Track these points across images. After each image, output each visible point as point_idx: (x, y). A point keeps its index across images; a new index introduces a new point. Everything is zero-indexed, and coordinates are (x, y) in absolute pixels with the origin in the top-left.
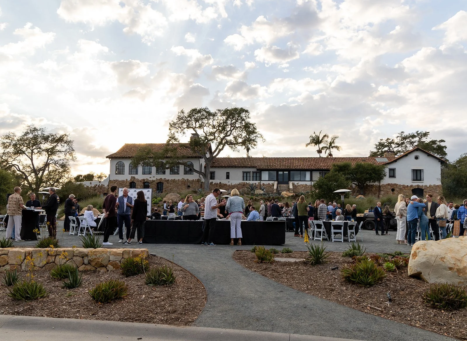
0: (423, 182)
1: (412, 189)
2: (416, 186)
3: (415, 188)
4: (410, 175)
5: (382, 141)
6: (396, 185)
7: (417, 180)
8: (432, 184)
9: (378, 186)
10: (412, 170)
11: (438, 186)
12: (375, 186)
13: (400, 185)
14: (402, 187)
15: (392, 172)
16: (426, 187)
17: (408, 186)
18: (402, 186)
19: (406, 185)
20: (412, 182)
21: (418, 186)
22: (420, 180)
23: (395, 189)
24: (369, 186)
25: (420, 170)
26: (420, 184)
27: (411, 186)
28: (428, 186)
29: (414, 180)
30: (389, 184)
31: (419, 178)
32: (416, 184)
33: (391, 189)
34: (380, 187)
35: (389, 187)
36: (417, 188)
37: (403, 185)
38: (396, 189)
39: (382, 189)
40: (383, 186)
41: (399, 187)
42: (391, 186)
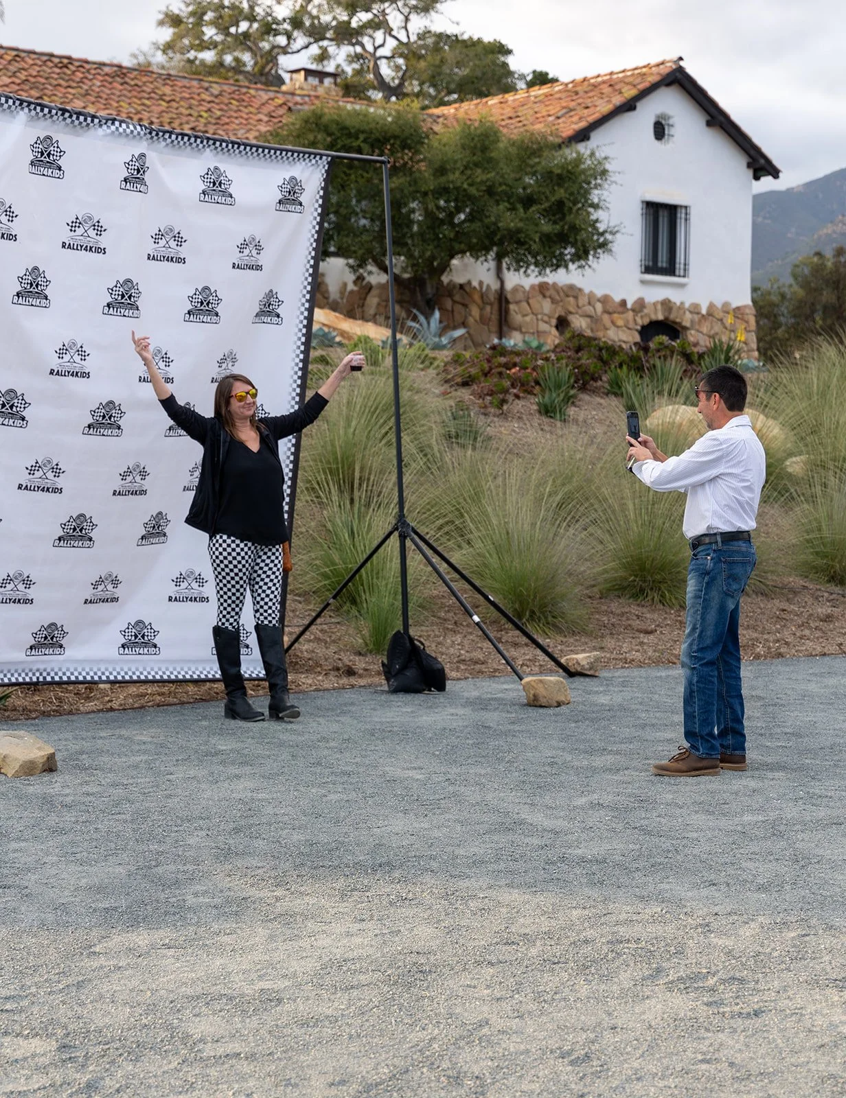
0: (682, 286)
1: (643, 327)
2: (659, 307)
3: (654, 318)
6: (576, 297)
8: (719, 301)
9: (492, 298)
10: (643, 202)
11: (738, 312)
12: (477, 297)
13: (591, 299)
14: (599, 307)
16: (696, 317)
17: (624, 303)
18: (599, 300)
19: (617, 298)
20: (643, 282)
21: (667, 304)
22: (670, 270)
23: (571, 318)
24: (450, 295)
25: (674, 209)
26: (676, 297)
27: (640, 305)
28: (704, 312)
29: (648, 270)
30: (542, 289)
31: (663, 262)
32: (657, 292)
33: (554, 322)
34: (508, 302)
35: (547, 306)
36: (660, 317)
37: (605, 300)
38: (576, 321)
39: (517, 314)
40: (520, 296)
41: (589, 309)
42: (553, 301)
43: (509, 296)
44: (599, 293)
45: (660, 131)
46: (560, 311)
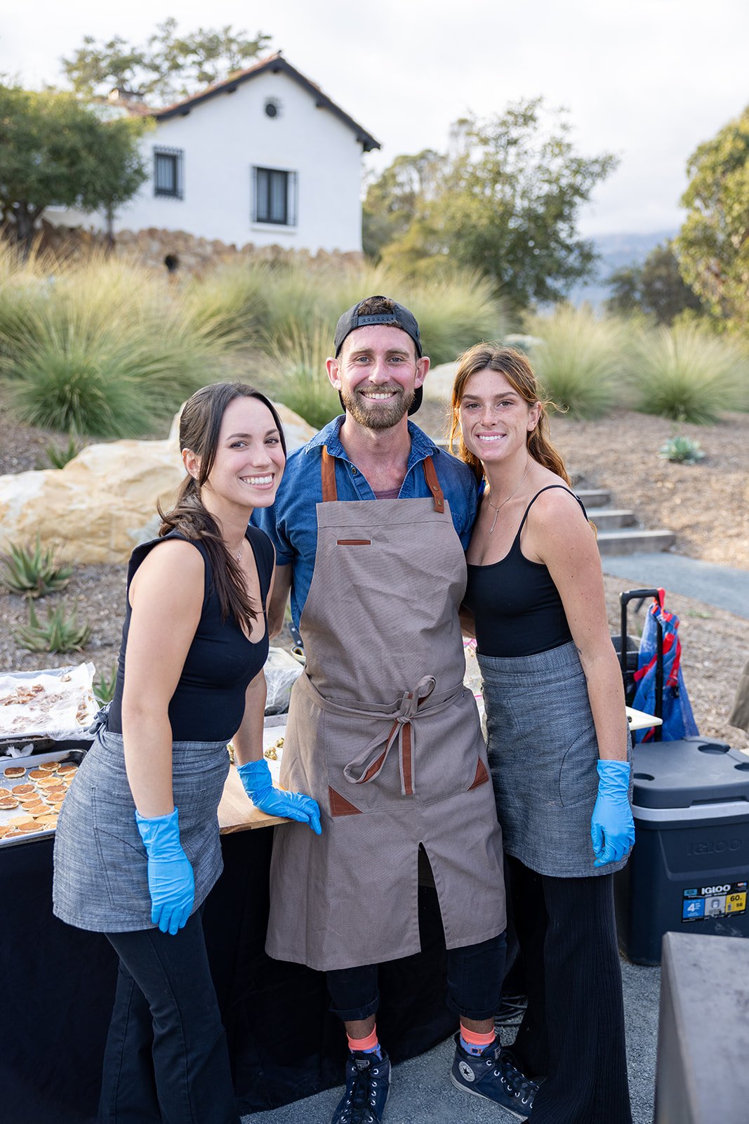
0: (292, 234)
2: (269, 251)
4: (244, 194)
5: (90, 47)
6: (186, 241)
7: (268, 219)
8: (329, 247)
9: (102, 239)
10: (254, 168)
11: (349, 255)
12: (87, 238)
13: (201, 242)
14: (209, 249)
15: (166, 166)
16: (306, 259)
17: (233, 247)
18: (209, 242)
19: (227, 242)
20: (254, 230)
21: (276, 249)
22: (284, 221)
23: (181, 256)
24: (60, 231)
25: (284, 175)
26: (286, 242)
27: (250, 248)
28: (314, 255)
29: (259, 220)
30: (152, 232)
31: (277, 213)
32: (268, 238)
33: (162, 259)
34: (115, 242)
35: (156, 246)
37: (216, 244)
38: (186, 259)
40: (126, 237)
41: (200, 250)
42: (162, 242)
43: (117, 238)
44: (210, 237)
45: (271, 110)
46: (168, 251)
